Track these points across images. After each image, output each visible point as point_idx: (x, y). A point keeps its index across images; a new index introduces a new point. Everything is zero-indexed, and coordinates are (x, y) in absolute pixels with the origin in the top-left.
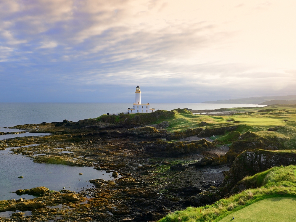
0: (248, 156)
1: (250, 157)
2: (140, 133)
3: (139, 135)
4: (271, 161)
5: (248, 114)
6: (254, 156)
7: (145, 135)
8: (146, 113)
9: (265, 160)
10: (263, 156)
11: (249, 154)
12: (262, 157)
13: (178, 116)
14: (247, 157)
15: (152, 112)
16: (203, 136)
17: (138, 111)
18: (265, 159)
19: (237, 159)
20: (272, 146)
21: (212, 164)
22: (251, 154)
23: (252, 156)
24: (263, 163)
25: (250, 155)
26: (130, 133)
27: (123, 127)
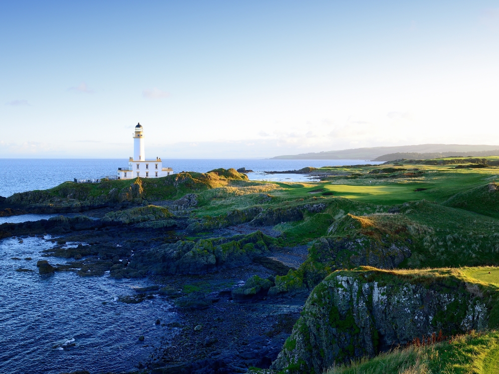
0: (341, 286)
1: (345, 290)
2: (133, 219)
3: (130, 223)
4: (398, 302)
5: (351, 178)
6: (357, 287)
7: (141, 225)
8: (154, 177)
9: (385, 297)
10: (379, 286)
11: (343, 283)
12: (376, 291)
13: (218, 183)
14: (338, 291)
15: (167, 175)
16: (260, 223)
17: (138, 173)
18: (383, 294)
19: (313, 295)
20: (397, 245)
21: (271, 290)
22: (348, 282)
23: (351, 286)
24: (378, 306)
25: (345, 285)
26: (113, 220)
27: (106, 207)
